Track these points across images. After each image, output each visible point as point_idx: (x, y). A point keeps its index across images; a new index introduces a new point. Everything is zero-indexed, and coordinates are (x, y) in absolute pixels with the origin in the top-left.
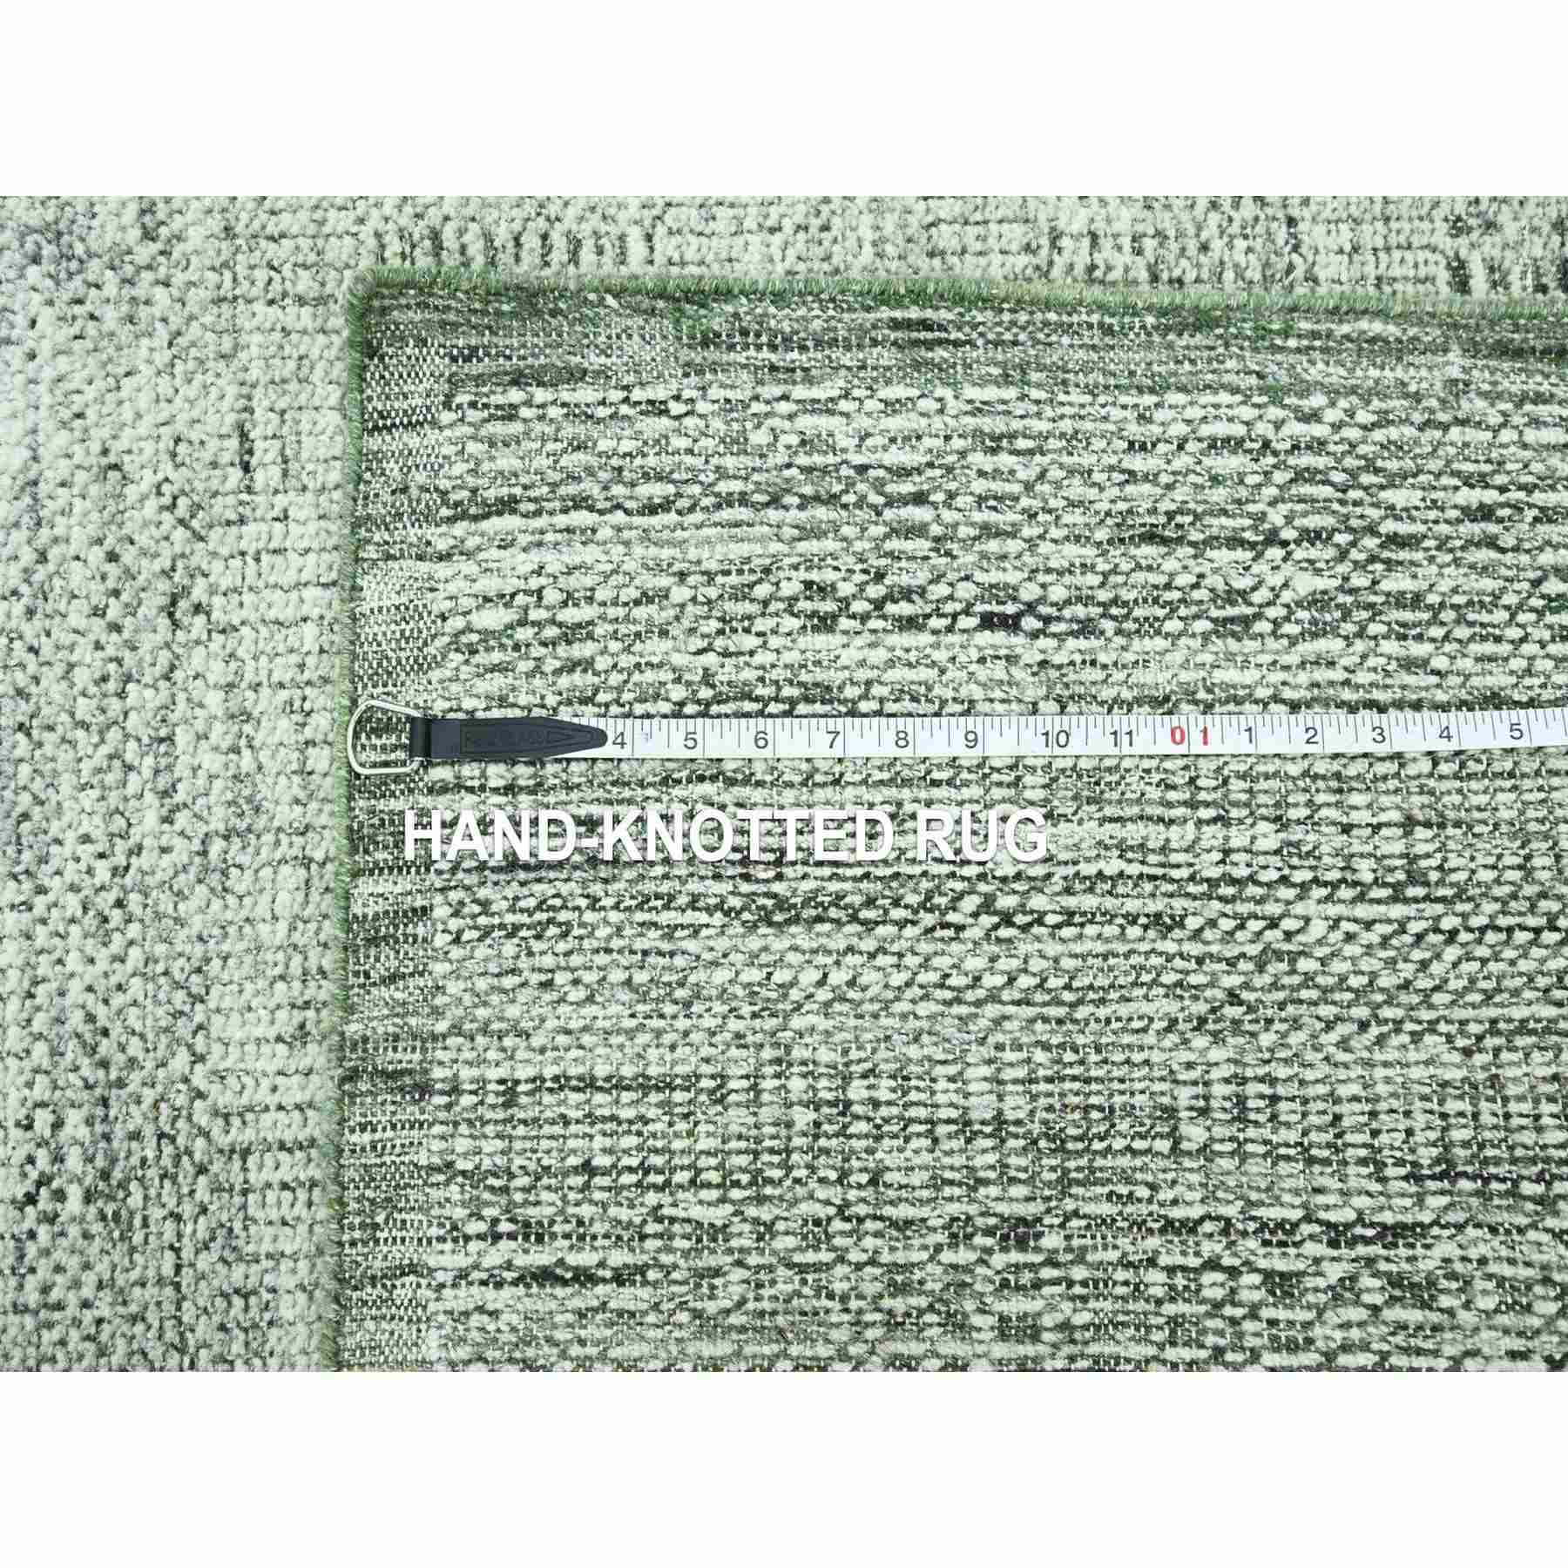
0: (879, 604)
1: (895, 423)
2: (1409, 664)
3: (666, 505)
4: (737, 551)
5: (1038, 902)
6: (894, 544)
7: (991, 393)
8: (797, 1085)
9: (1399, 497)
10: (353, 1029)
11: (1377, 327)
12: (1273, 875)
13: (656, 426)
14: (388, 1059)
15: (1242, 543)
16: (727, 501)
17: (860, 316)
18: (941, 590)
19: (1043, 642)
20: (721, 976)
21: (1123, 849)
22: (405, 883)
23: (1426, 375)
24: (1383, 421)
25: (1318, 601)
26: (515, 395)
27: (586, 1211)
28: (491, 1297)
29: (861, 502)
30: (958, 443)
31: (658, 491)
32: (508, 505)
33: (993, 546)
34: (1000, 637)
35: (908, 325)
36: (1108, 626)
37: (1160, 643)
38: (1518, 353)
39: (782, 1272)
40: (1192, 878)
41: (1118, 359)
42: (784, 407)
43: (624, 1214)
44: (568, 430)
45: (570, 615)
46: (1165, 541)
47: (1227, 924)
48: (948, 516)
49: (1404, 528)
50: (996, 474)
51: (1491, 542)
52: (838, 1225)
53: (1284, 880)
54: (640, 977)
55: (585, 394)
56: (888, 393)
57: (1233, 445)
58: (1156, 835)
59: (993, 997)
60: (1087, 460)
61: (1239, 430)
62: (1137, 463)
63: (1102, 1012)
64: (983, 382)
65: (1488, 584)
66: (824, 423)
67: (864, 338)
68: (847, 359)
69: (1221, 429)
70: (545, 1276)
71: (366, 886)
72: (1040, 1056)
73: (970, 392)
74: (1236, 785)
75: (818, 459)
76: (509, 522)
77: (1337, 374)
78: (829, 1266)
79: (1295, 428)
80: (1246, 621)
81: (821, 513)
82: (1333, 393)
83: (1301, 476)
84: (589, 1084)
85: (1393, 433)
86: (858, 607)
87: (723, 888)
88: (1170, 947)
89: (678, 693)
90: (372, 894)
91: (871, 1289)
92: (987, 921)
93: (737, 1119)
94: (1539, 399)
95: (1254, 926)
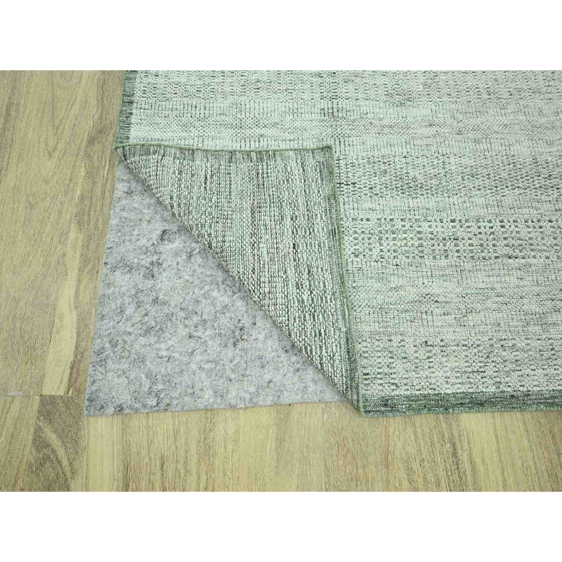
0: (295, 227)
1: (320, 229)
2: (295, 319)
3: (306, 193)
4: (300, 204)
5: (256, 250)
6: (303, 229)
7: (327, 245)
8: (230, 213)
9: (321, 317)
10: (237, 153)
11: (347, 314)
12: (261, 291)
13: (316, 191)
14: (234, 157)
15: (310, 287)
16: (307, 203)
17: (335, 223)
18: (298, 237)
19: (292, 253)
20: (244, 203)
21: (264, 264)
22: (255, 159)
23: (341, 323)
24: (333, 315)
25: (303, 302)
26: (318, 171)
27: (214, 184)
28: (204, 170)
29: (309, 224)
30: (319, 239)
31: (307, 192)
32: (304, 171)
33: (305, 245)
34: (292, 246)
35: (335, 231)
36: (295, 263)
37: (294, 272)
38: (347, 343)
39: (205, 209)
40: (260, 276)
41: (334, 267)
42: (321, 211)
43: (214, 189)
44: (314, 179)
45: (290, 180)
46: (309, 273)
47: (253, 282)
48: (308, 238)
49: (316, 318)
50: (315, 246)
51: (316, 336)
52: (211, 216)
53: (260, 294)
54: (244, 192)
55: (319, 181)
56: (325, 228)
57: (325, 286)
58: (266, 270)
59: (242, 242)
60: (319, 261)
61: (327, 287)
62: (320, 269)
63: (240, 260)
64: (328, 244)
65: (309, 334)
66: (319, 218)
67: (332, 224)
68: (329, 222)
69: (326, 283)
70: (206, 178)
71: (255, 154)
72: (234, 249)
73: (326, 241)
74: (275, 284)
75: (314, 217)
76: (302, 171)
77: (338, 306)
78: (205, 215)
79: (329, 297)
80: (298, 288)
81: (307, 218)
82: (335, 305)
83: (322, 299)
84: (230, 185)
85: (331, 316)
86: (294, 224)
87: (256, 204)
88: (250, 272)
89: (281, 197)
90: (253, 155)
91: (202, 221)
92: (253, 242)
93: (226, 205)
94: (340, 348)
95: (253, 288)
